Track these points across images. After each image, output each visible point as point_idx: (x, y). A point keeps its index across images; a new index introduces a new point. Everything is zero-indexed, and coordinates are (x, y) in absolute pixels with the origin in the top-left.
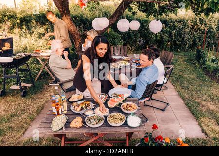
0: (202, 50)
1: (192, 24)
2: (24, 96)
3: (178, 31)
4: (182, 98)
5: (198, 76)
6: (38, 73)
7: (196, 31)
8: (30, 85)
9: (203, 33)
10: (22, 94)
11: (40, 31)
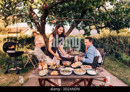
0: (118, 52)
1: (109, 41)
2: (17, 74)
3: (101, 45)
4: (115, 76)
5: (120, 66)
6: (26, 63)
7: (111, 44)
8: (21, 68)
9: (116, 45)
10: (17, 72)
11: (27, 46)
